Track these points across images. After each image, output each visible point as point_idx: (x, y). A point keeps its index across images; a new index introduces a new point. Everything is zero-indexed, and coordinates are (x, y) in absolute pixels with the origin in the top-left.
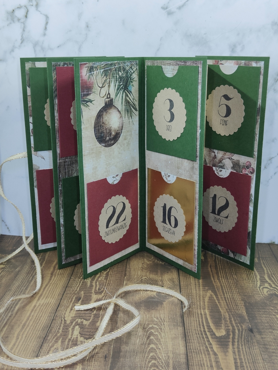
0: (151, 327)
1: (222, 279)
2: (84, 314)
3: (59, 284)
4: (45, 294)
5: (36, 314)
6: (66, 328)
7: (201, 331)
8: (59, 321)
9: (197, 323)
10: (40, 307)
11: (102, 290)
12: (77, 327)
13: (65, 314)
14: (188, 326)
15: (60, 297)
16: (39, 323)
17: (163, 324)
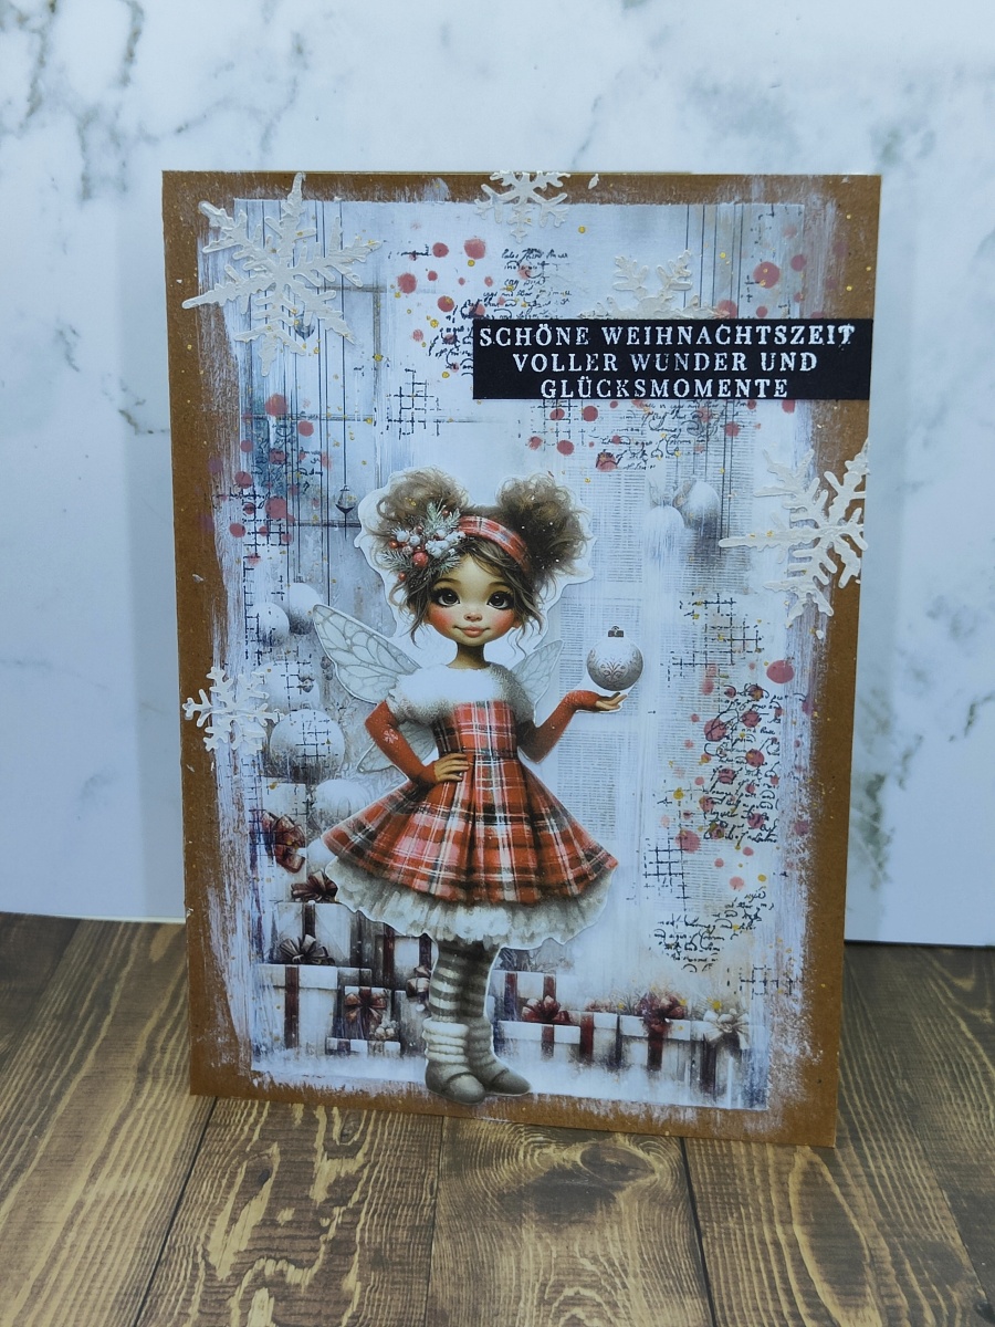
0: (572, 1298)
1: (851, 1098)
2: (286, 1243)
3: (176, 1114)
4: (119, 1155)
5: (87, 1237)
6: (216, 1298)
7: (783, 1315)
8: (186, 1270)
9: (761, 1281)
10: (100, 1208)
11: (355, 1138)
12: (262, 1294)
13: (207, 1237)
14: (723, 1291)
15: (183, 1170)
16: (101, 1278)
17: (619, 1286)
